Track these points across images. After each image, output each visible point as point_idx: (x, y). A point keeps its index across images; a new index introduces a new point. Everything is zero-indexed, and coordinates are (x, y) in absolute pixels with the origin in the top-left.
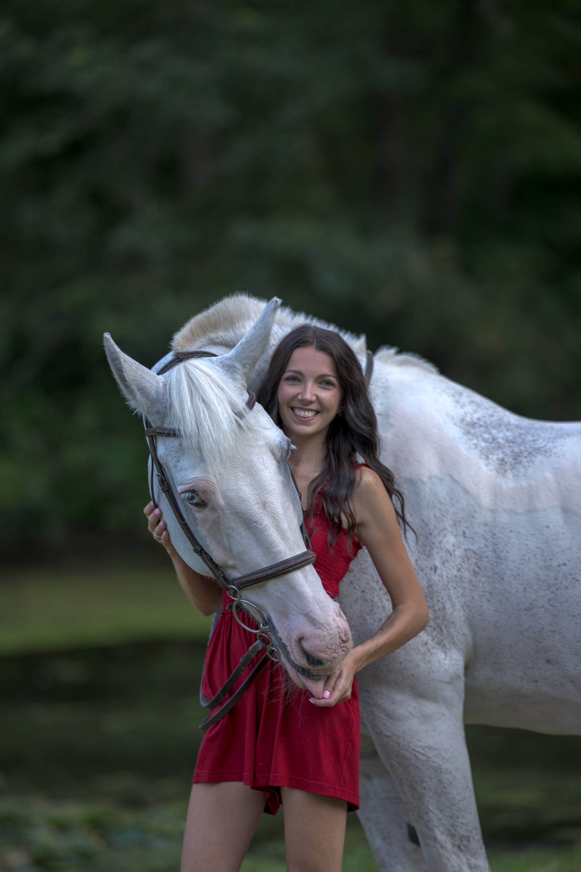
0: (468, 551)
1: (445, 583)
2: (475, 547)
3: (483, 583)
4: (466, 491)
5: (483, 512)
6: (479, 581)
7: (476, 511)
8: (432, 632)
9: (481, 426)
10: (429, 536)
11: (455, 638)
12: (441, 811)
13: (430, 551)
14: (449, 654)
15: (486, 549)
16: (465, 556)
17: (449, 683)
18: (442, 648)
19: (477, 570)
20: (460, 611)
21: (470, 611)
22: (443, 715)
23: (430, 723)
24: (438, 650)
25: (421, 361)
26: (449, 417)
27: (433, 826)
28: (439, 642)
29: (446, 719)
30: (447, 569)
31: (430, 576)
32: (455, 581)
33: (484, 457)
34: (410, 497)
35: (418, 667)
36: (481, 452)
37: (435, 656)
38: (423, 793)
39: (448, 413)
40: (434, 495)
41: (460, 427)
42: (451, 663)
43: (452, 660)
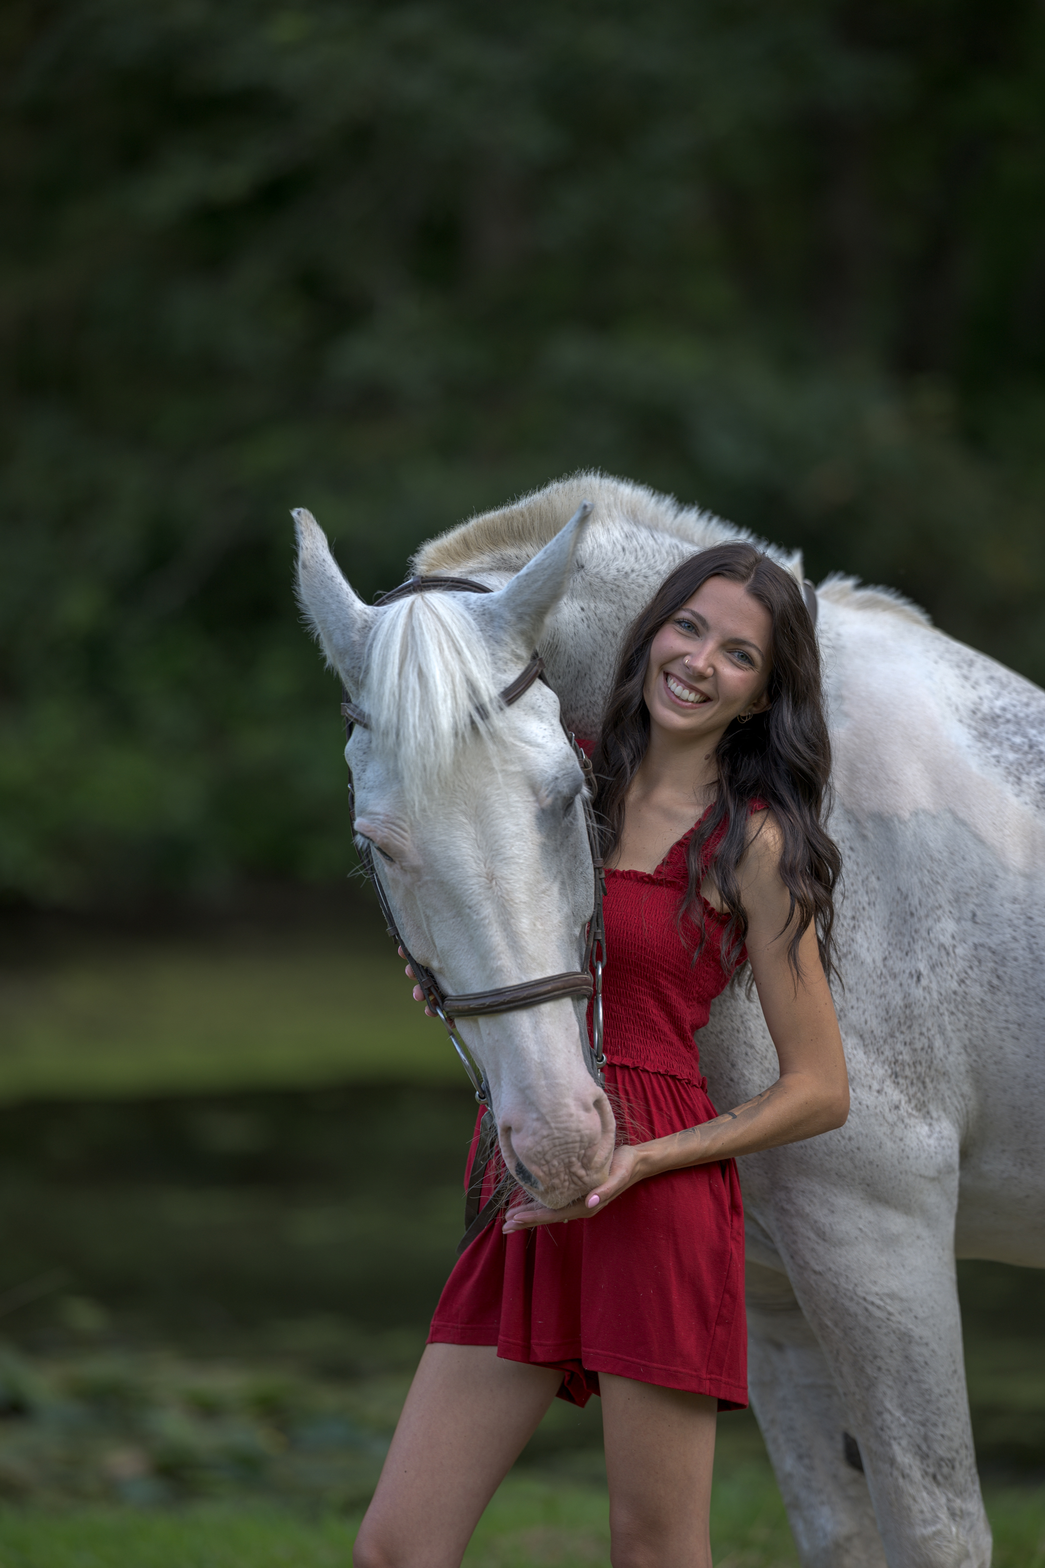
0: (980, 949)
1: (936, 1003)
2: (993, 942)
3: (1006, 1006)
4: (980, 840)
5: (1011, 878)
6: (998, 1003)
7: (997, 876)
8: (907, 1087)
9: (1008, 721)
10: (908, 917)
11: (948, 1100)
12: (905, 1412)
13: (909, 944)
14: (937, 1129)
16: (974, 956)
17: (933, 1179)
18: (924, 1117)
19: (995, 982)
20: (959, 1054)
21: (978, 1056)
23: (895, 1251)
24: (917, 1121)
25: (900, 602)
26: (950, 705)
27: (890, 1438)
28: (919, 1106)
29: (923, 1246)
30: (939, 979)
31: (909, 989)
32: (953, 1001)
33: (1011, 779)
34: (878, 846)
35: (880, 1147)
36: (1007, 770)
37: (912, 1129)
38: (876, 1378)
39: (949, 698)
40: (922, 844)
41: (969, 726)
42: (940, 1145)
43: (942, 1138)
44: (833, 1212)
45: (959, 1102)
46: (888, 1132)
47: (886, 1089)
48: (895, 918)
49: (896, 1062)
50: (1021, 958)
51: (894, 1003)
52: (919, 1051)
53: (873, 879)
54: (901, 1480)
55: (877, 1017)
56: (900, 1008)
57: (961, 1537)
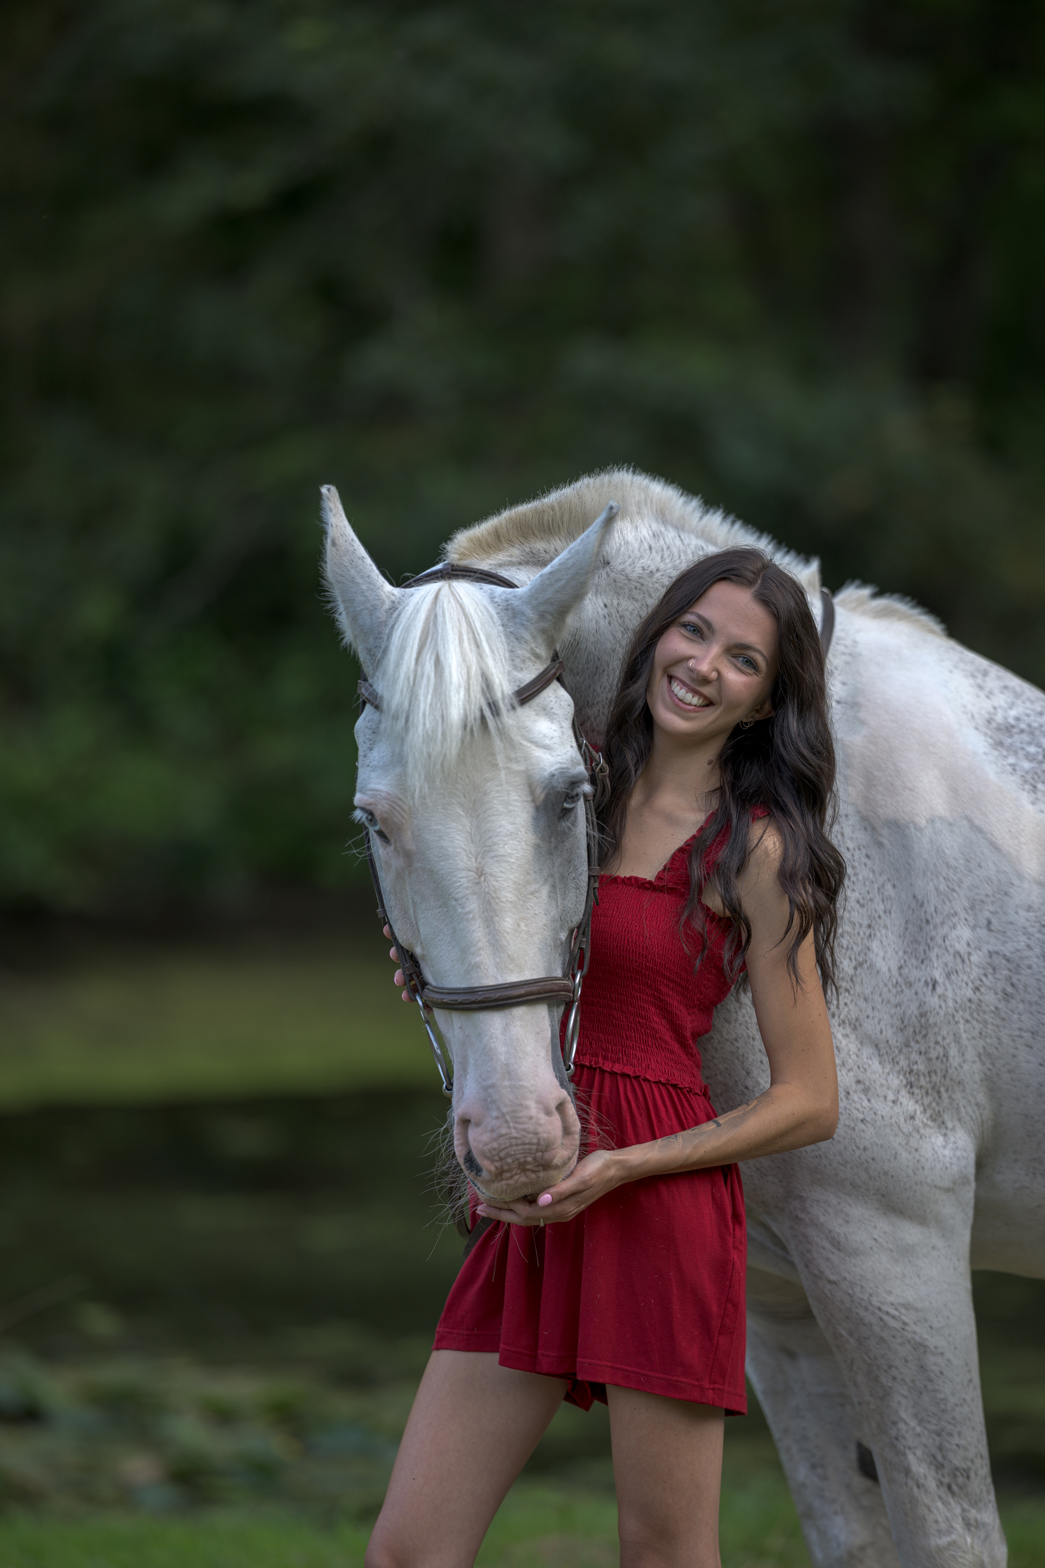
0: (994, 956)
1: (951, 1011)
2: (1007, 949)
3: (1020, 1014)
4: (996, 848)
5: (1026, 885)
6: (1012, 1011)
7: (1012, 884)
8: (922, 1097)
9: (1022, 731)
10: (924, 925)
11: (963, 1109)
12: (921, 1422)
13: (925, 951)
14: (952, 1139)
15: (1028, 953)
16: (990, 964)
17: (948, 1190)
18: (939, 1127)
19: (1010, 990)
20: (974, 1062)
21: (993, 1064)
22: (933, 1248)
23: (910, 1262)
24: (932, 1131)
25: (916, 612)
26: (966, 713)
27: (905, 1447)
28: (934, 1116)
29: (939, 1256)
30: (955, 986)
31: (924, 997)
32: (968, 1009)
33: (1027, 787)
34: (893, 854)
35: (895, 1158)
36: (1023, 779)
37: (928, 1140)
38: (890, 1388)
39: (965, 706)
40: (938, 851)
41: (985, 734)
42: (954, 1155)
43: (957, 1148)
44: (848, 1222)
45: (974, 1112)
46: (904, 1143)
47: (901, 1099)
48: (910, 926)
49: (911, 1072)
50: (1035, 966)
51: (909, 1012)
52: (934, 1060)
53: (889, 886)
54: (915, 1490)
55: (892, 1026)
56: (916, 1016)
57: (976, 1547)
